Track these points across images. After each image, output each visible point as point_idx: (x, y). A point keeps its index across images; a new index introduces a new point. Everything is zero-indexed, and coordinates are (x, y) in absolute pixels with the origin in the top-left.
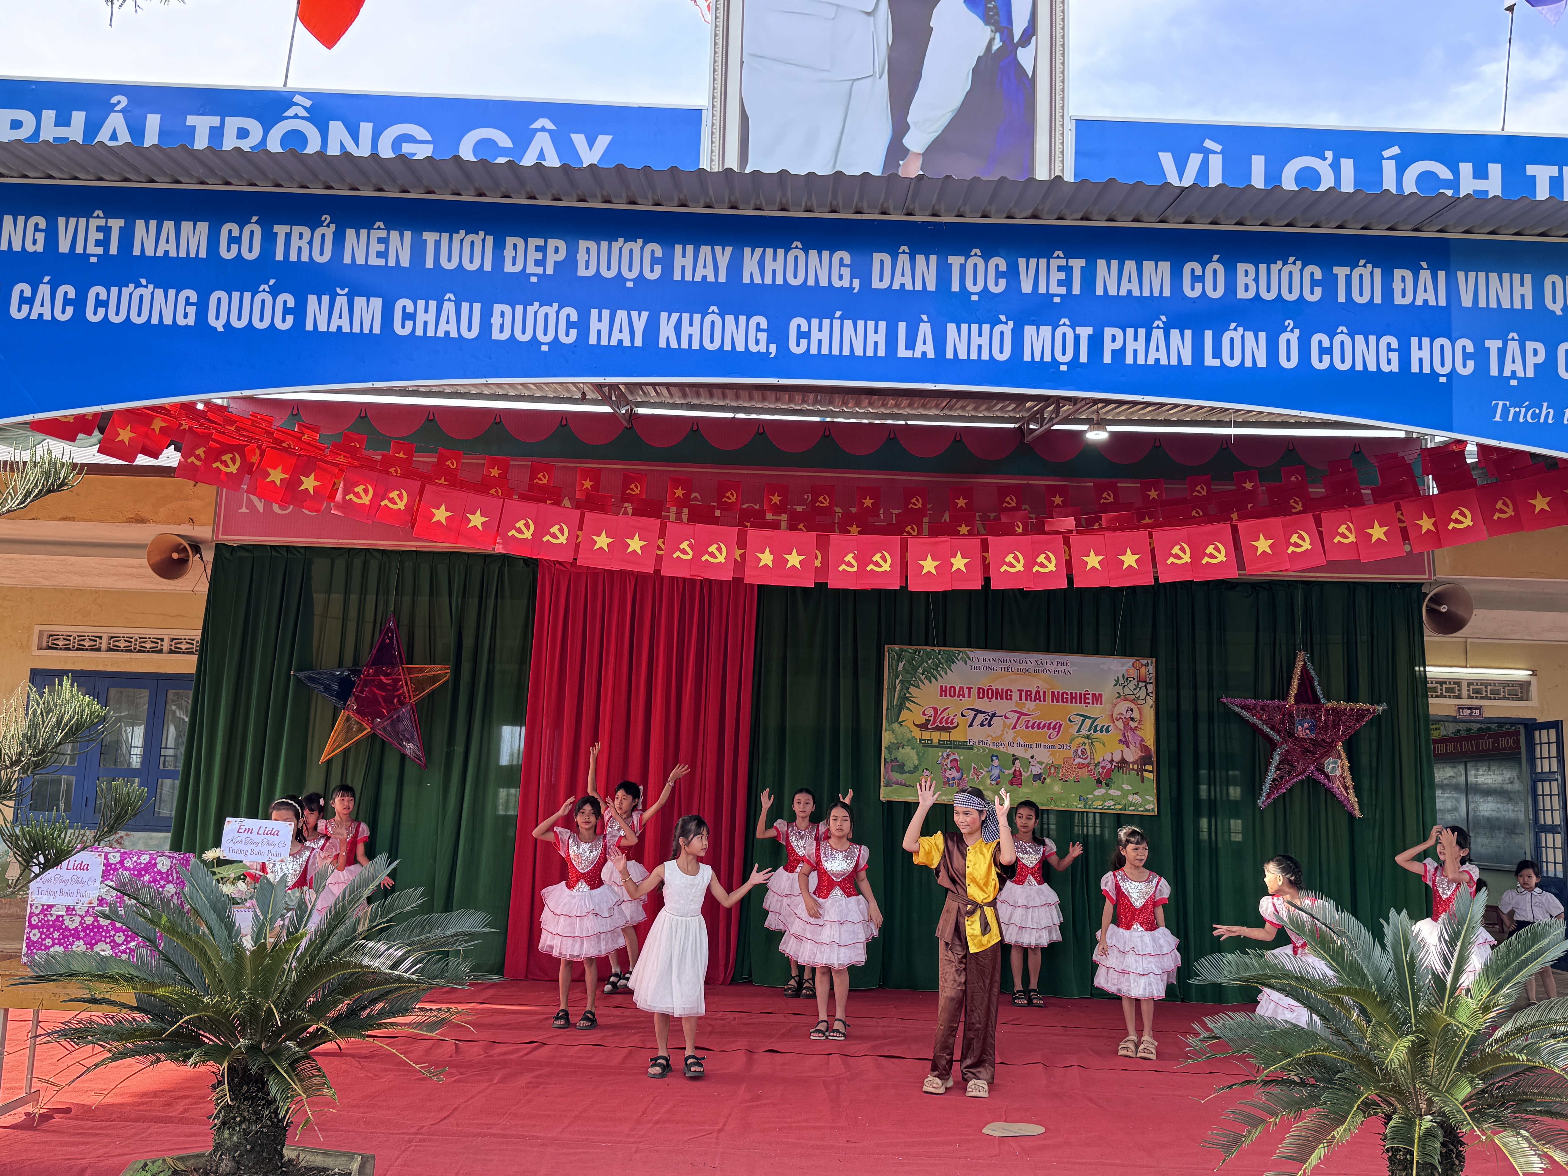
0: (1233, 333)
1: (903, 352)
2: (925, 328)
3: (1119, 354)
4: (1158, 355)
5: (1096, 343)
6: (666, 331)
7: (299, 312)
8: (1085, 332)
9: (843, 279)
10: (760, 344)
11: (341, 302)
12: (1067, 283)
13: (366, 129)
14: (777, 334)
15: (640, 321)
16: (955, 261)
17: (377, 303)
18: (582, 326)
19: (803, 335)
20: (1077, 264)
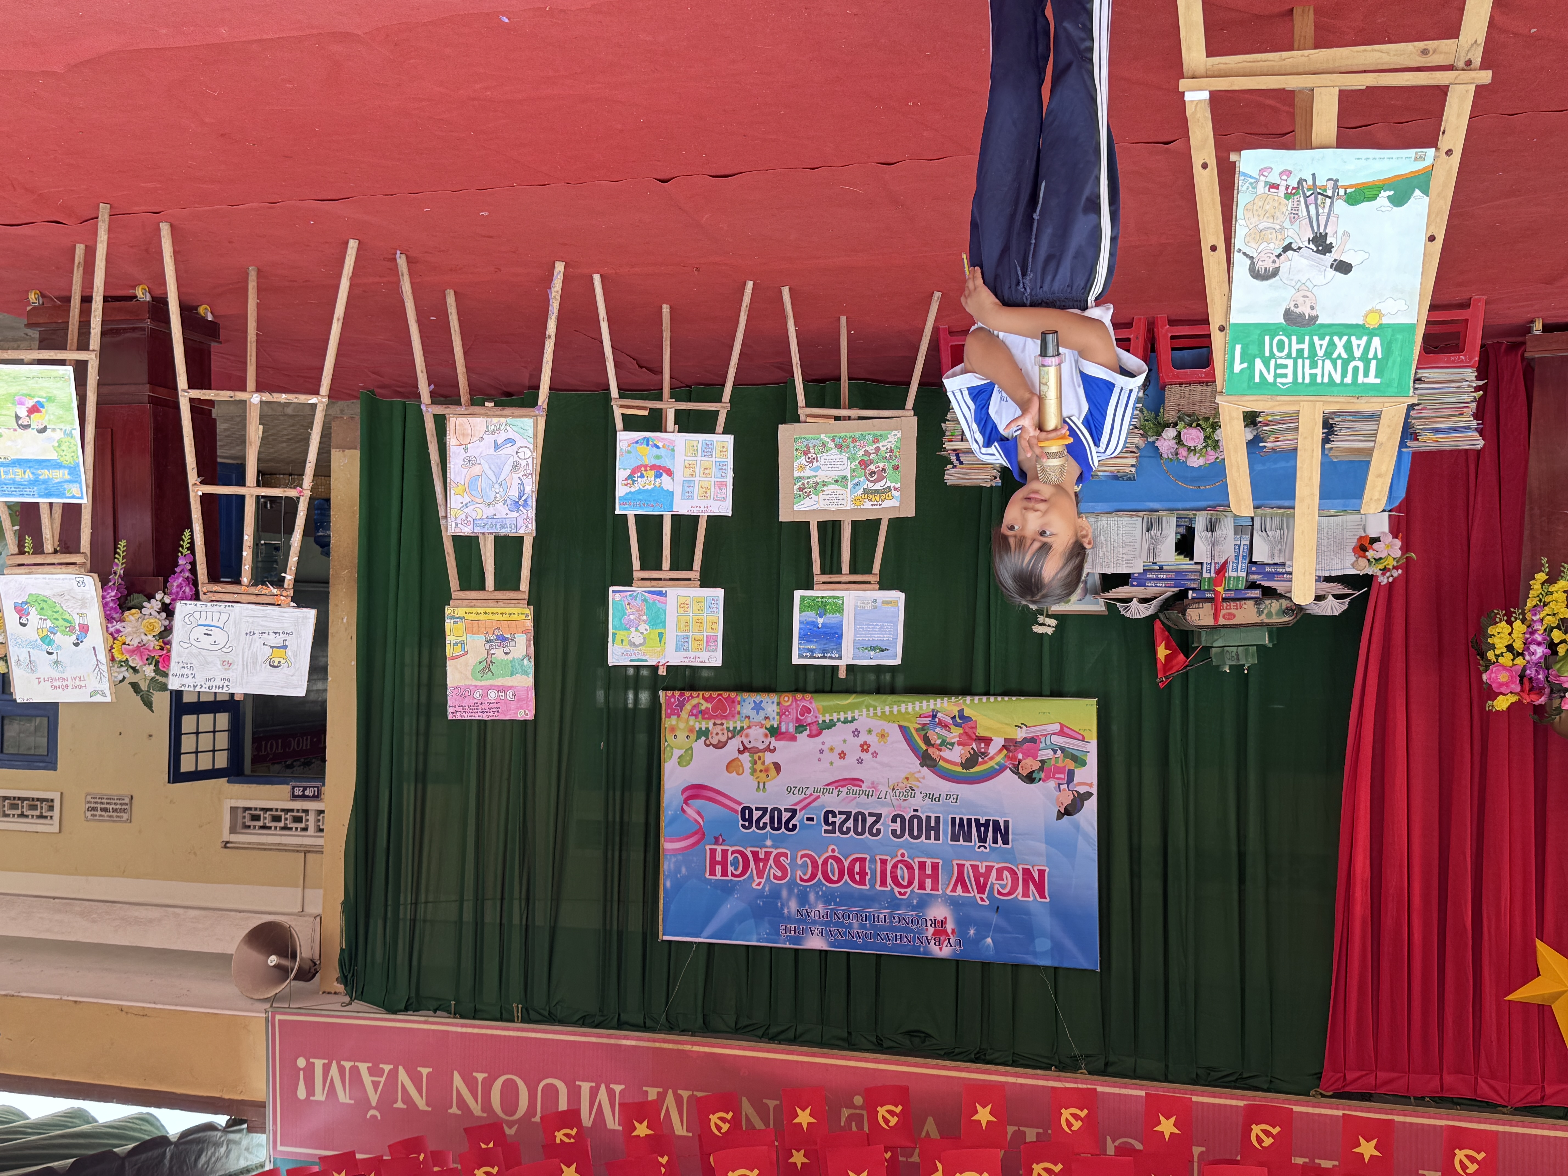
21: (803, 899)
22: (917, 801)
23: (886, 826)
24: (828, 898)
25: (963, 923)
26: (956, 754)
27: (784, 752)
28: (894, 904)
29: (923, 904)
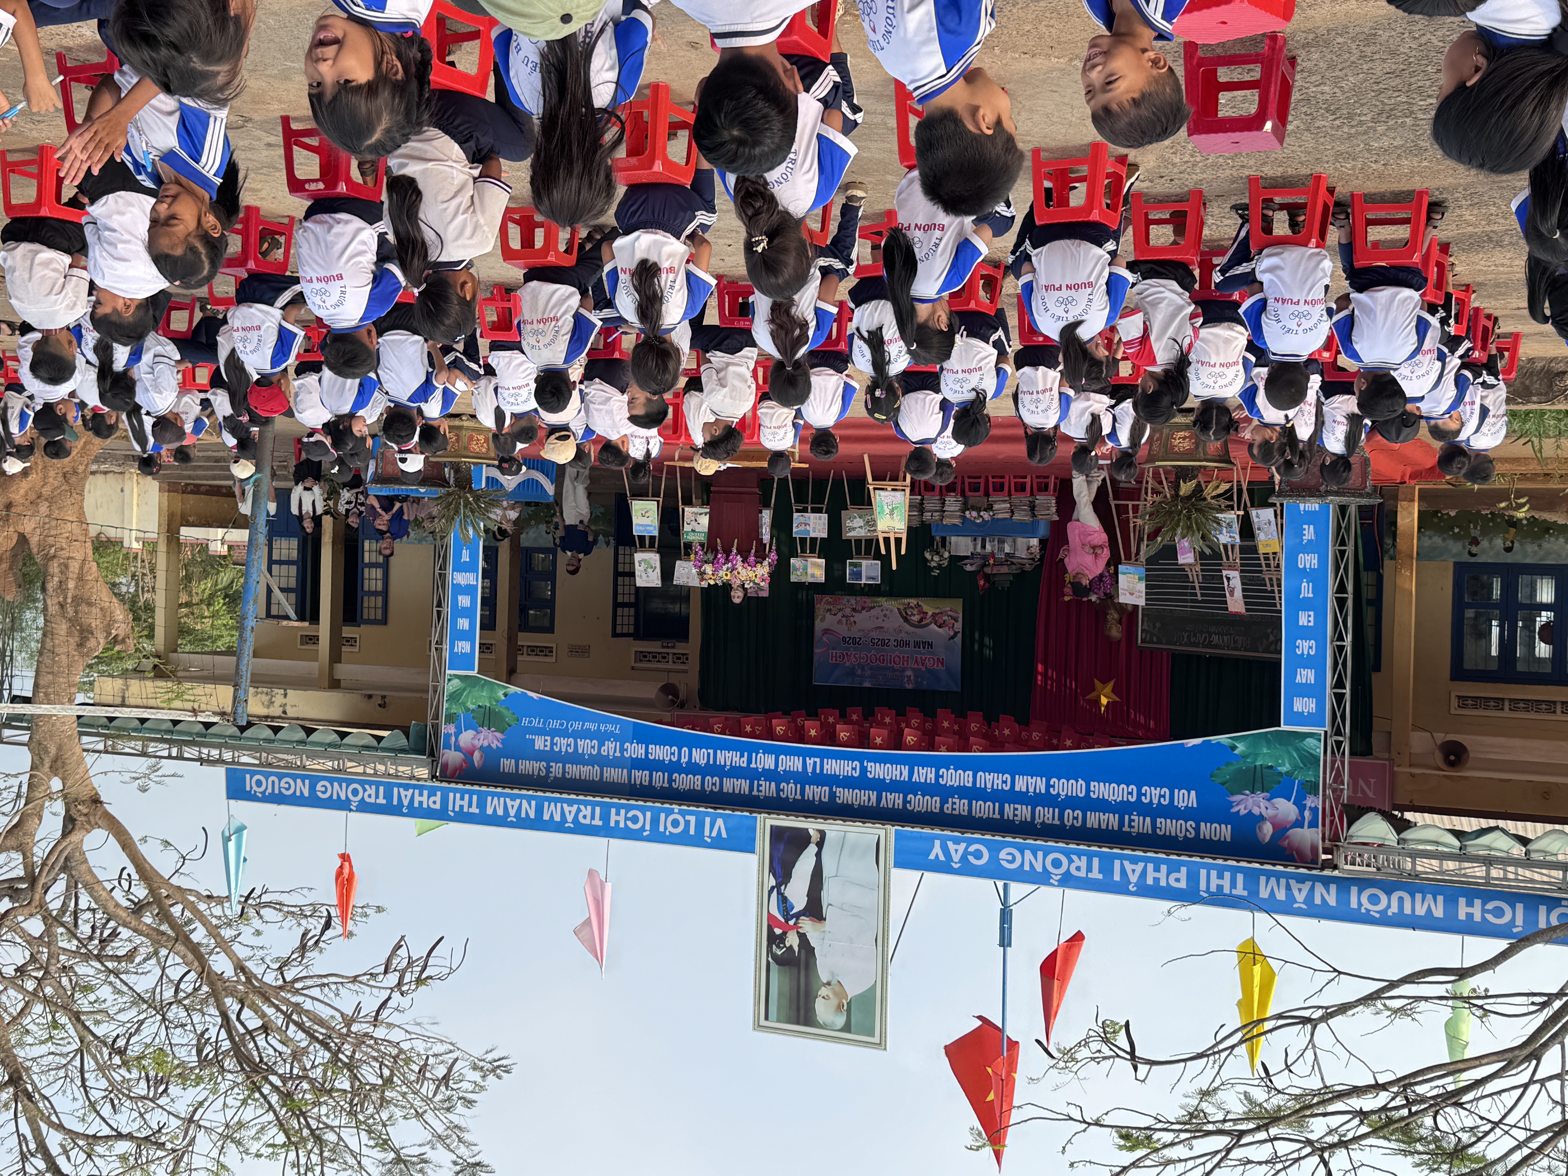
0: (703, 762)
1: (818, 760)
2: (810, 770)
3: (742, 756)
4: (729, 755)
5: (749, 761)
6: (906, 773)
7: (1048, 786)
8: (753, 765)
9: (839, 791)
10: (870, 766)
11: (1031, 790)
12: (759, 785)
13: (1027, 867)
14: (864, 770)
15: (915, 777)
16: (798, 797)
17: (1017, 789)
18: (938, 776)
19: (854, 769)
20: (755, 793)
21: (863, 669)
22: (903, 635)
23: (892, 643)
24: (871, 669)
25: (916, 676)
26: (916, 618)
27: (858, 617)
28: (894, 670)
29: (904, 670)
